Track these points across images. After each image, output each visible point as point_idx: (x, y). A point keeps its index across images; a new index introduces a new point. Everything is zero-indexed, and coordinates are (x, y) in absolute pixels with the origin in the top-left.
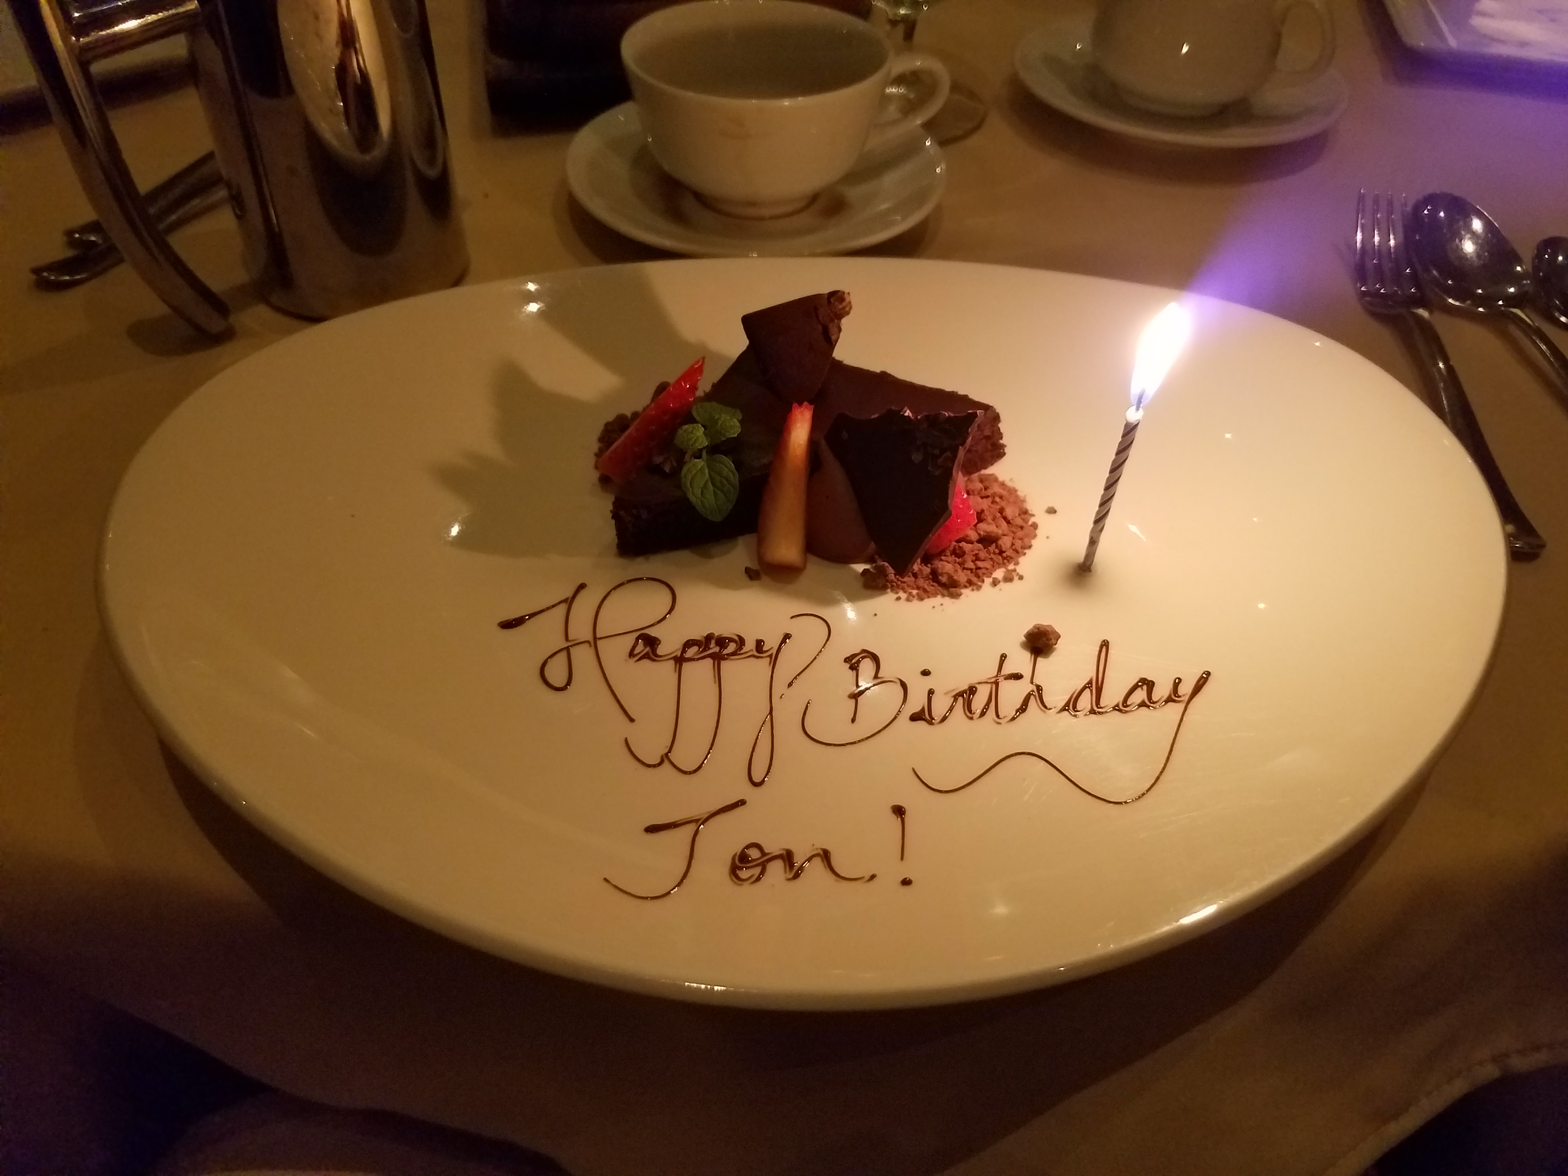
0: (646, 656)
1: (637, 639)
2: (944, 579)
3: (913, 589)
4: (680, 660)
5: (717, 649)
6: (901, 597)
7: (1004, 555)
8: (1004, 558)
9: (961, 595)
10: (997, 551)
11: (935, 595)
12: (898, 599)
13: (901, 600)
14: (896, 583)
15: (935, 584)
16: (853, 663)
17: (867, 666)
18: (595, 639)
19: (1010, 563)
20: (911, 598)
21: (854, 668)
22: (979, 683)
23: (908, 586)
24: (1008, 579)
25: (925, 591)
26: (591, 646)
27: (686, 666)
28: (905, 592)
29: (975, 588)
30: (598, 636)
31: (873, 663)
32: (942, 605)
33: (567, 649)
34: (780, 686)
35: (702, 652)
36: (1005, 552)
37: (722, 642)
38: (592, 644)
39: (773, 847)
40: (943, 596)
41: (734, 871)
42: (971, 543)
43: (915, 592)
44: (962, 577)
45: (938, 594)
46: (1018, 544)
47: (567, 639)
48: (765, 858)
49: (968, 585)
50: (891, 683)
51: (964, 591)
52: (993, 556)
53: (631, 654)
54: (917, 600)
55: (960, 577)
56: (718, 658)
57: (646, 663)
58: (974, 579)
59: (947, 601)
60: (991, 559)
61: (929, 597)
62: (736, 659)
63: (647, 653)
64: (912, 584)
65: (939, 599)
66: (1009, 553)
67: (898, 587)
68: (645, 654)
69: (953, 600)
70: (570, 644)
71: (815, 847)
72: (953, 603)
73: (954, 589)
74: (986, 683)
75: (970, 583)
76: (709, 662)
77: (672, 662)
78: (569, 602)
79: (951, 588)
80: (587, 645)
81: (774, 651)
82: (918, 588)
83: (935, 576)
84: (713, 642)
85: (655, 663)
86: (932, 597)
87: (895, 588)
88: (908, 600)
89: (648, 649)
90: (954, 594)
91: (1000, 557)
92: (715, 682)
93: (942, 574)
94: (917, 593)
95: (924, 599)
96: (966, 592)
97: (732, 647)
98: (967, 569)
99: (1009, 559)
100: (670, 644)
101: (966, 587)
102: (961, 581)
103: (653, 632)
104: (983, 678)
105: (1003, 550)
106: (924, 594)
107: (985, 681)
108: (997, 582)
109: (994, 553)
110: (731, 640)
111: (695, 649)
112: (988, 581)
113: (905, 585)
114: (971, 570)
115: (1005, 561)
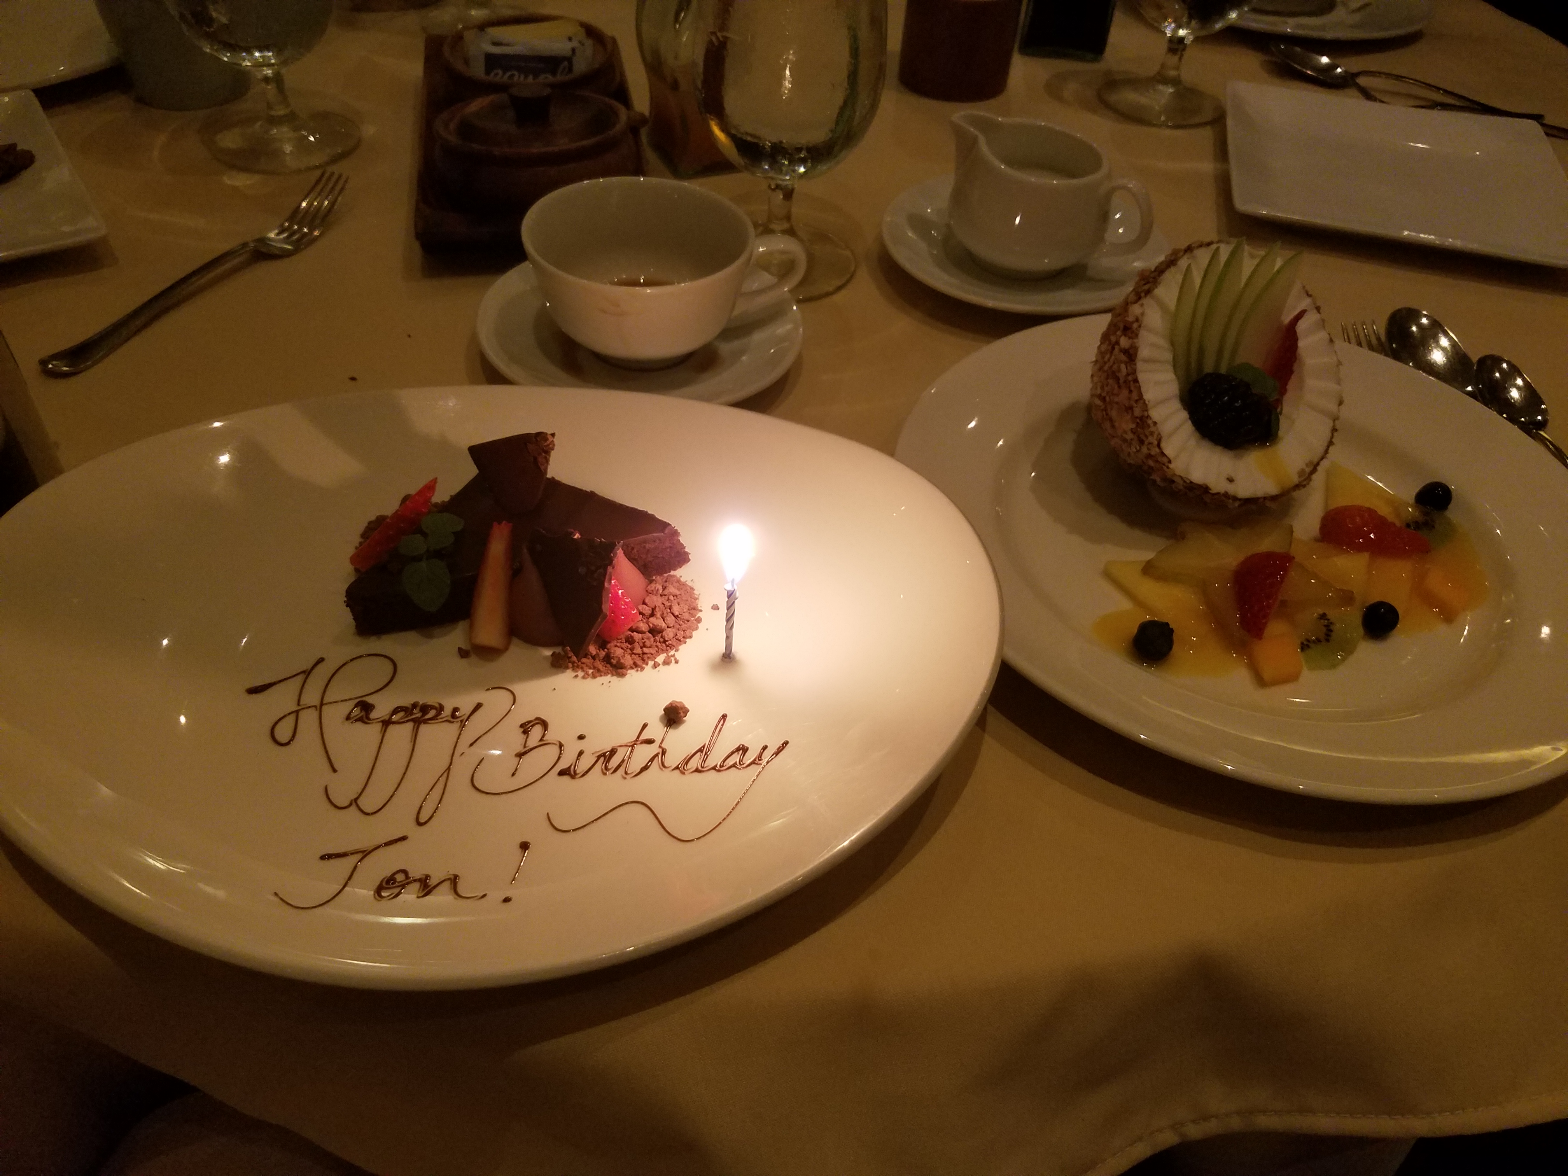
0: (360, 720)
1: (356, 706)
2: (614, 662)
3: (590, 668)
4: (386, 723)
5: (419, 715)
6: (579, 675)
7: (667, 643)
8: (667, 646)
9: (625, 675)
10: (662, 640)
11: (606, 674)
12: (576, 676)
13: (578, 678)
14: (577, 663)
15: (608, 665)
16: (526, 728)
17: (537, 731)
18: (322, 704)
19: (672, 650)
20: (587, 676)
21: (526, 732)
22: (620, 746)
23: (587, 666)
24: (666, 663)
25: (599, 671)
26: (317, 710)
27: (391, 728)
28: (583, 671)
29: (639, 669)
30: (325, 702)
31: (542, 729)
32: (610, 682)
33: (297, 712)
34: (463, 746)
35: (407, 717)
36: (668, 641)
37: (425, 709)
38: (318, 709)
39: (415, 873)
40: (613, 675)
41: (379, 891)
42: (642, 632)
43: (591, 671)
44: (628, 660)
45: (609, 674)
46: (680, 634)
47: (299, 705)
48: (407, 881)
49: (634, 667)
50: (553, 745)
51: (629, 671)
52: (659, 644)
53: (348, 718)
54: (591, 678)
55: (626, 661)
56: (418, 722)
57: (359, 725)
58: (639, 662)
59: (615, 679)
60: (657, 646)
61: (601, 676)
62: (434, 723)
63: (362, 717)
64: (590, 665)
65: (609, 678)
66: (674, 642)
67: (578, 667)
68: (359, 718)
69: (619, 679)
70: (300, 708)
71: (449, 873)
72: (619, 680)
73: (621, 670)
74: (626, 746)
75: (635, 665)
76: (410, 726)
77: (381, 724)
78: (307, 673)
79: (618, 669)
80: (314, 708)
81: (465, 717)
82: (594, 668)
83: (607, 659)
84: (418, 708)
85: (366, 725)
86: (604, 675)
87: (575, 668)
88: (583, 677)
89: (363, 713)
90: (621, 674)
91: (664, 645)
92: (411, 742)
93: (613, 658)
94: (592, 672)
95: (597, 677)
96: (632, 673)
97: (432, 713)
98: (635, 654)
99: (671, 647)
100: (381, 711)
101: (632, 668)
102: (626, 664)
103: (370, 700)
104: (624, 742)
105: (666, 639)
106: (598, 673)
107: (626, 744)
108: (656, 665)
109: (660, 642)
110: (432, 707)
111: (401, 714)
112: (651, 663)
113: (584, 666)
114: (639, 654)
115: (668, 648)
